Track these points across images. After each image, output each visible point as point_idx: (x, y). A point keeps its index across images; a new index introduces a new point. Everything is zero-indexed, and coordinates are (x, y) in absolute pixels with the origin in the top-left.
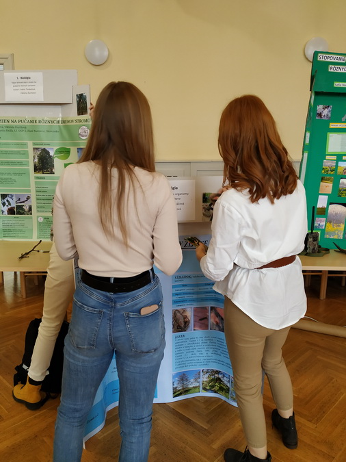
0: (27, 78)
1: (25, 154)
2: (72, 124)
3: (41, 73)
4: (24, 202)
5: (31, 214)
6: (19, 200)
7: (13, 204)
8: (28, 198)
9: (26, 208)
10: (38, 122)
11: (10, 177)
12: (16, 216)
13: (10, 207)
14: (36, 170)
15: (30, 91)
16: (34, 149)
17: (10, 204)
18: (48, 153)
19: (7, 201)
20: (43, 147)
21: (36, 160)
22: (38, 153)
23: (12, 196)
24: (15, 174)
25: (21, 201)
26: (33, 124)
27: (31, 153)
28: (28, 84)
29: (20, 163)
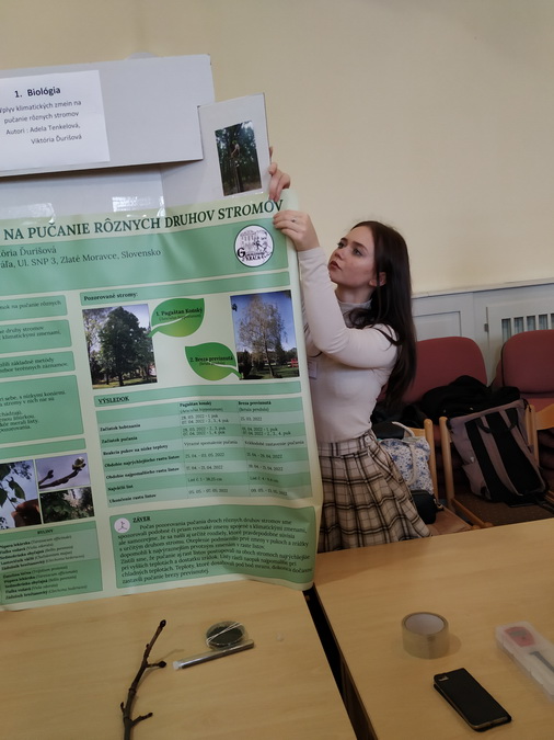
0: (50, 92)
1: (60, 332)
2: (207, 223)
3: (95, 73)
4: (64, 481)
5: (91, 513)
6: (50, 475)
7: (32, 492)
8: (79, 466)
9: (75, 498)
10: (92, 228)
11: (14, 408)
12: (43, 526)
13: (21, 501)
14: (98, 376)
15: (63, 133)
16: (87, 313)
17: (20, 493)
18: (132, 321)
19: (13, 484)
20: (114, 305)
21: (97, 347)
22: (102, 323)
23: (25, 467)
24: (32, 398)
25: (57, 476)
26: (77, 237)
27: (78, 328)
28: (53, 111)
29: (46, 363)
